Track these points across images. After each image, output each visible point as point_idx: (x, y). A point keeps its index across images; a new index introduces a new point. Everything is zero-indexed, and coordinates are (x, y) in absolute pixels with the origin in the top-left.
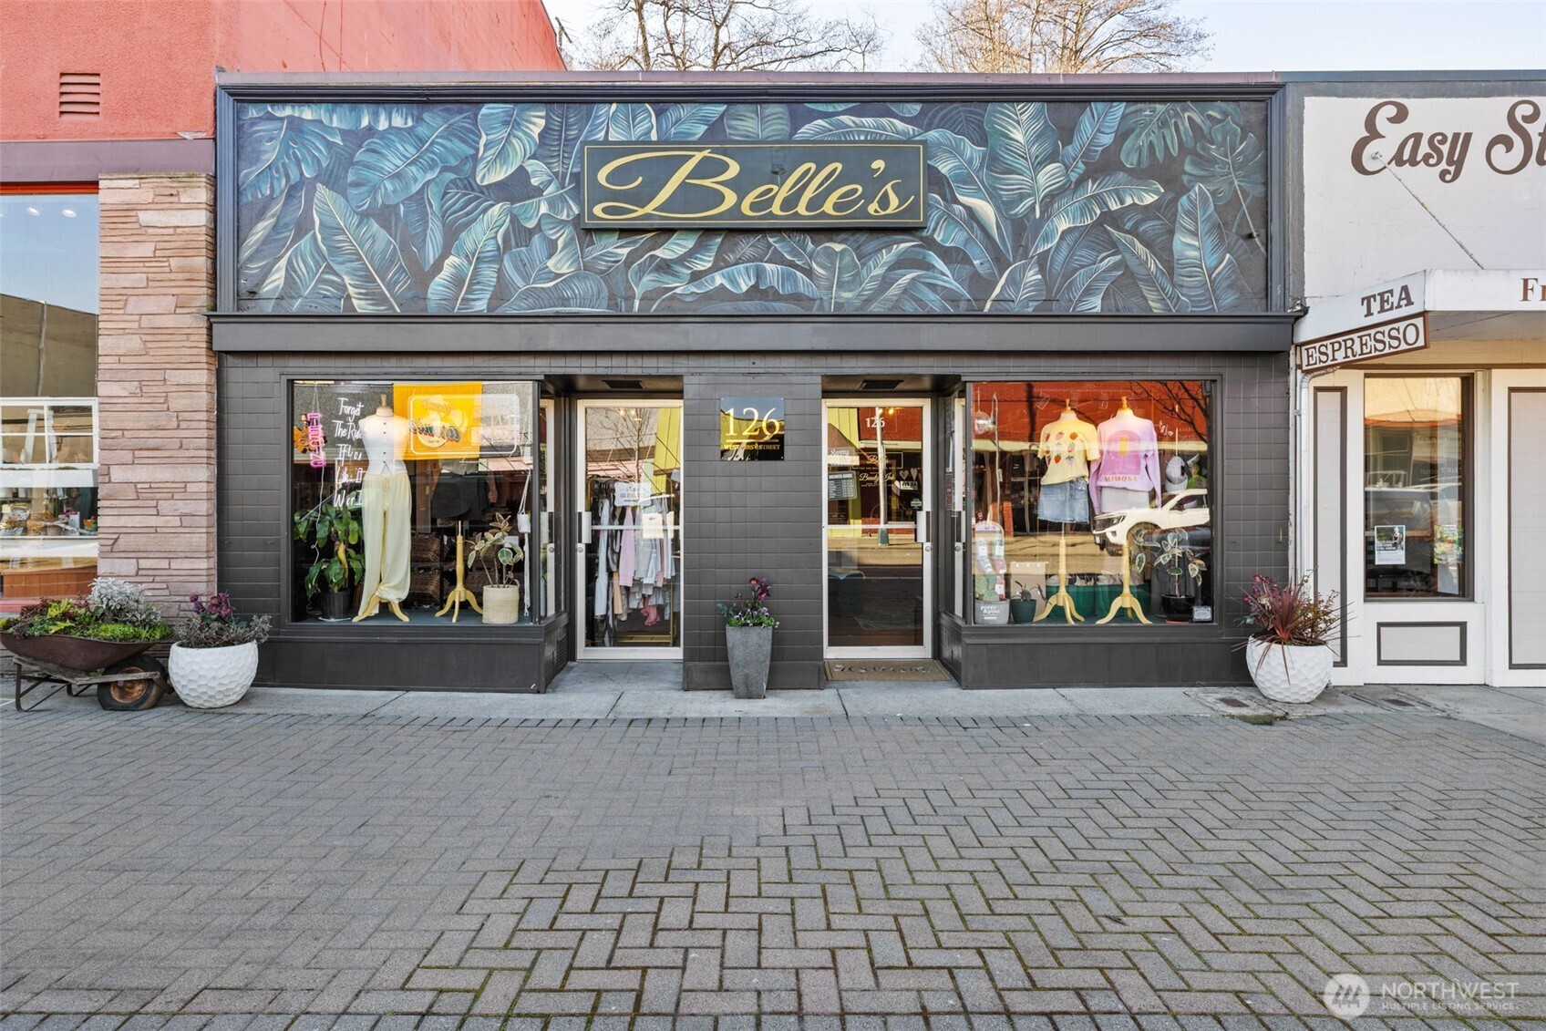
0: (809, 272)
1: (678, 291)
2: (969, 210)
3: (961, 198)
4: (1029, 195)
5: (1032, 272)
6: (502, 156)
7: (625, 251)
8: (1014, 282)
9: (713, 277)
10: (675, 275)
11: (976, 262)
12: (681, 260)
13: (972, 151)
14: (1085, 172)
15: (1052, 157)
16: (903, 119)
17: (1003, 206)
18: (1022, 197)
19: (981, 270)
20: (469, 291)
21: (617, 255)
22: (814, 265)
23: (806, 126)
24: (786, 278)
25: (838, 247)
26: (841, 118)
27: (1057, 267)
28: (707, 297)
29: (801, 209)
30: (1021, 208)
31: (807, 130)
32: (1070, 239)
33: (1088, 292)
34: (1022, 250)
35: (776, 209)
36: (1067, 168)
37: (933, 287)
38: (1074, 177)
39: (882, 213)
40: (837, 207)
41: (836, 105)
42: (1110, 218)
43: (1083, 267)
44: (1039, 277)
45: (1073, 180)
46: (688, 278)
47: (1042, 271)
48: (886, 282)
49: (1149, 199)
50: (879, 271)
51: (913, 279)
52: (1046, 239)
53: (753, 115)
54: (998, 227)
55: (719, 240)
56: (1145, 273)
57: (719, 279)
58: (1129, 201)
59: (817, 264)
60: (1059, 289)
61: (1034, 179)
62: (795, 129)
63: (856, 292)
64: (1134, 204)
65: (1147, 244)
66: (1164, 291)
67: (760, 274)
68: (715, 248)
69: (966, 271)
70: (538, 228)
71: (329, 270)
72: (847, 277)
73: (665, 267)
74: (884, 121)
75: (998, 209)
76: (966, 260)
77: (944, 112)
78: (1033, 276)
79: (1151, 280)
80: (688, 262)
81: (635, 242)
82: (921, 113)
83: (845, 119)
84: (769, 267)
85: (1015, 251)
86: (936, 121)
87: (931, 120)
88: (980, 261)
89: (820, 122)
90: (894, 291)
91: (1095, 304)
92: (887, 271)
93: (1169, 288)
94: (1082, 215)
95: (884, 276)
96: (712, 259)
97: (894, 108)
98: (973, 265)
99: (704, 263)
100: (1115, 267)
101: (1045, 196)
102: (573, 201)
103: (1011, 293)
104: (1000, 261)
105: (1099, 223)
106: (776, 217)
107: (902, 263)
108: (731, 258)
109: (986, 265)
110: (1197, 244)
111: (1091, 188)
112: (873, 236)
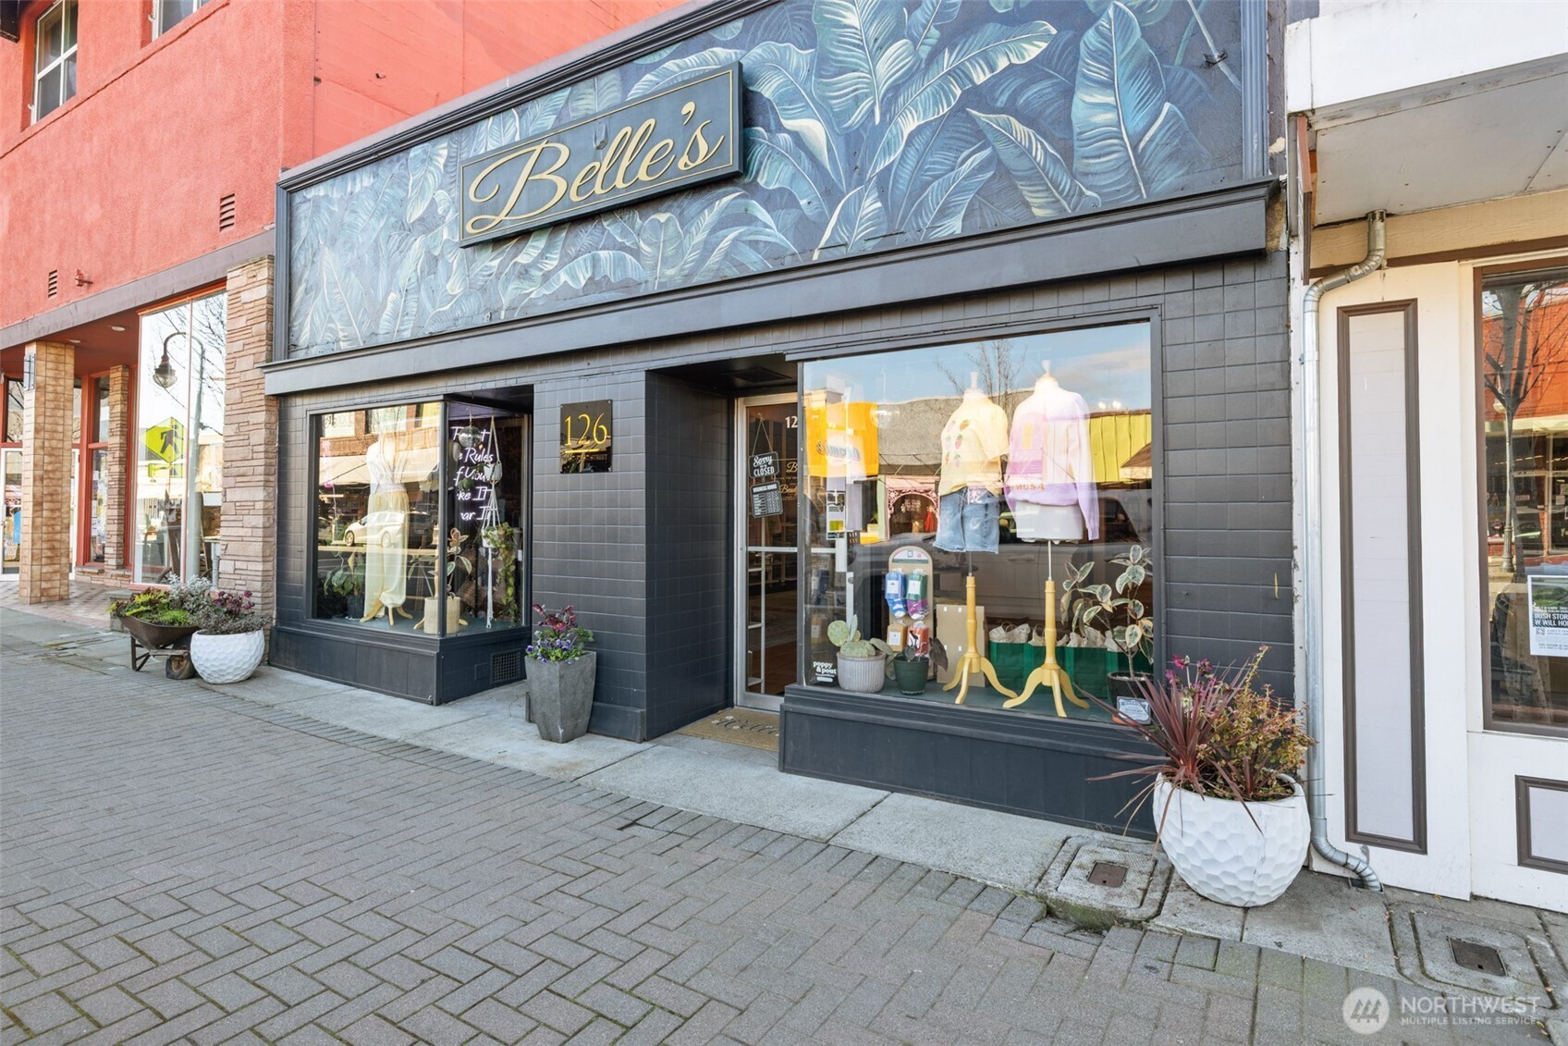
0: (636, 253)
1: (533, 296)
2: (796, 136)
3: (787, 124)
4: (867, 96)
5: (869, 201)
6: (422, 192)
7: (496, 263)
8: (847, 219)
9: (559, 276)
10: (531, 279)
11: (803, 202)
12: (534, 264)
13: (799, 57)
14: (939, 40)
15: (894, 36)
16: (725, 45)
17: (833, 119)
18: (857, 101)
19: (808, 212)
20: (401, 321)
21: (491, 268)
22: (642, 244)
23: (636, 87)
24: (618, 263)
25: (662, 217)
26: (666, 65)
27: (903, 186)
28: (555, 296)
29: (619, 184)
30: (857, 117)
31: (637, 90)
32: (919, 143)
33: (944, 213)
34: (856, 171)
35: (598, 190)
36: (915, 41)
37: (754, 245)
38: (924, 51)
39: (692, 165)
40: (649, 171)
41: (662, 52)
42: (978, 97)
43: (936, 177)
44: (879, 204)
45: (924, 56)
46: (540, 280)
47: (882, 196)
48: (708, 248)
49: (1033, 51)
50: (700, 237)
51: (735, 240)
52: (888, 150)
53: (591, 90)
54: (830, 150)
55: (564, 234)
56: (1029, 165)
57: (563, 277)
58: (1002, 63)
59: (644, 241)
60: (904, 218)
61: (872, 72)
62: (626, 91)
63: (678, 268)
64: (1012, 66)
65: (1029, 122)
66: (1057, 189)
67: (595, 262)
68: (561, 243)
69: (790, 216)
70: (442, 255)
71: (331, 320)
72: (670, 251)
73: (524, 273)
74: (707, 53)
75: (829, 124)
76: (793, 202)
77: (767, 19)
78: (871, 205)
79: (1036, 176)
80: (541, 263)
81: (503, 252)
82: (745, 30)
83: (670, 65)
84: (603, 254)
85: (849, 177)
86: (759, 34)
87: (754, 35)
88: (808, 199)
89: (648, 77)
90: (715, 257)
91: (954, 226)
92: (710, 234)
93: (1066, 182)
94: (936, 104)
95: (706, 242)
96: (558, 256)
97: (716, 34)
98: (798, 206)
99: (550, 265)
100: (981, 168)
101: (887, 91)
103: (844, 236)
104: (831, 194)
105: (959, 109)
107: (723, 223)
108: (572, 251)
109: (815, 203)
110: (1111, 100)
111: (948, 61)
112: (697, 195)
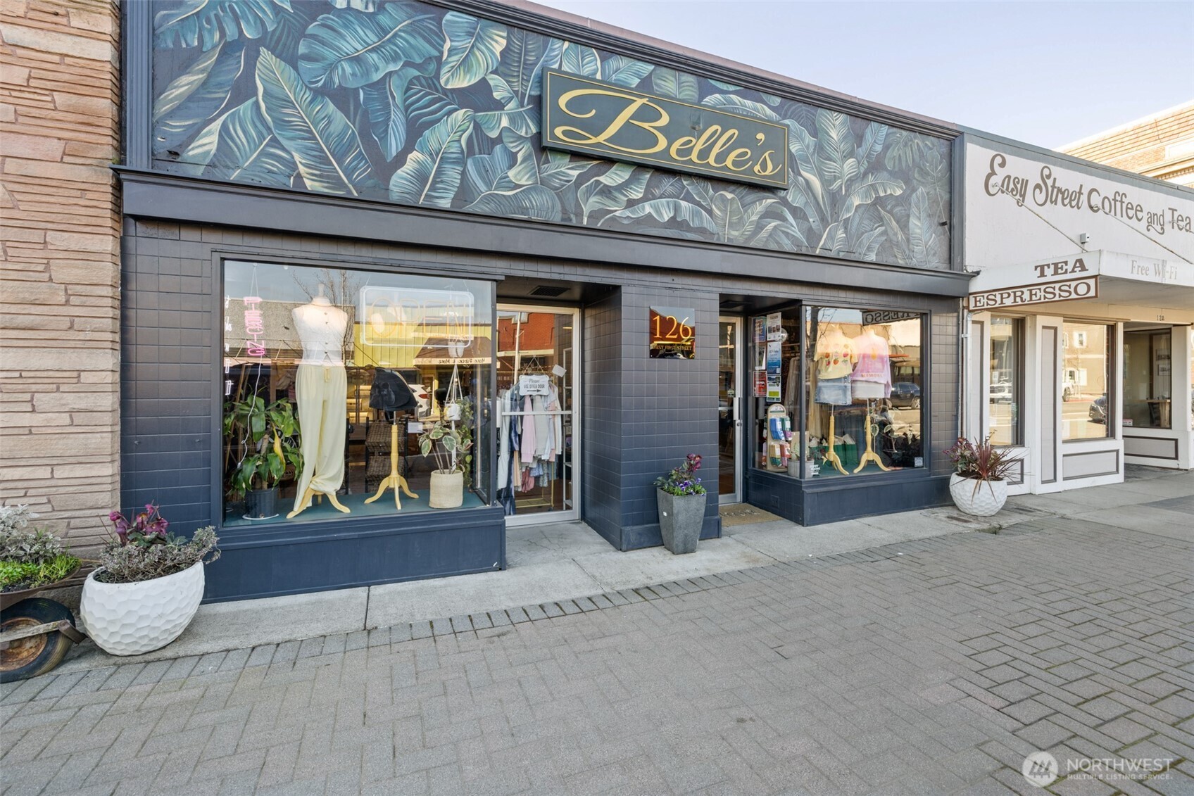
0: (710, 212)
1: (617, 214)
2: (807, 181)
3: (803, 173)
4: (839, 178)
5: (840, 232)
6: (465, 64)
7: (575, 173)
8: (831, 237)
9: (644, 206)
10: (615, 199)
11: (811, 220)
12: (621, 188)
13: (809, 140)
14: (868, 168)
15: (851, 154)
16: (770, 107)
17: (826, 183)
18: (835, 178)
19: (814, 226)
20: (433, 188)
21: (568, 175)
22: (714, 207)
23: (709, 97)
24: (695, 214)
25: (729, 196)
26: (731, 96)
27: (854, 230)
28: (638, 221)
29: (711, 160)
30: (835, 186)
31: (710, 100)
32: (860, 211)
33: (869, 249)
34: (836, 215)
35: (694, 157)
36: (859, 163)
37: (787, 234)
38: (862, 170)
39: (763, 174)
40: (735, 163)
41: (729, 86)
42: (879, 201)
43: (866, 232)
44: (844, 235)
45: (862, 172)
46: (625, 204)
47: (846, 232)
48: (759, 227)
49: (899, 192)
50: (754, 218)
51: (775, 227)
52: (848, 210)
53: (673, 79)
54: (823, 197)
55: (648, 176)
56: (896, 240)
57: (648, 208)
58: (889, 192)
59: (716, 206)
60: (854, 245)
61: (842, 167)
62: (702, 97)
63: (741, 232)
64: (891, 194)
65: (898, 222)
66: (904, 254)
67: (677, 208)
68: (645, 182)
69: (805, 225)
70: (499, 140)
71: (275, 142)
72: (735, 219)
73: (606, 192)
74: (759, 105)
75: (823, 184)
76: (805, 218)
77: (794, 107)
78: (841, 234)
79: (898, 245)
80: (625, 190)
81: (583, 167)
82: (781, 105)
83: (734, 97)
84: (684, 204)
85: (832, 216)
86: (789, 113)
87: (787, 111)
88: (813, 219)
89: (717, 95)
90: (764, 234)
91: (872, 257)
92: (760, 218)
93: (907, 251)
94: (866, 197)
95: (758, 222)
96: (643, 191)
97: (764, 96)
98: (809, 222)
99: (637, 193)
100: (882, 234)
101: (847, 180)
102: (532, 121)
103: (829, 246)
104: (824, 221)
105: (874, 204)
106: (694, 163)
107: (769, 214)
108: (657, 192)
109: (816, 223)
110: (920, 225)
111: (870, 179)
112: (751, 191)
